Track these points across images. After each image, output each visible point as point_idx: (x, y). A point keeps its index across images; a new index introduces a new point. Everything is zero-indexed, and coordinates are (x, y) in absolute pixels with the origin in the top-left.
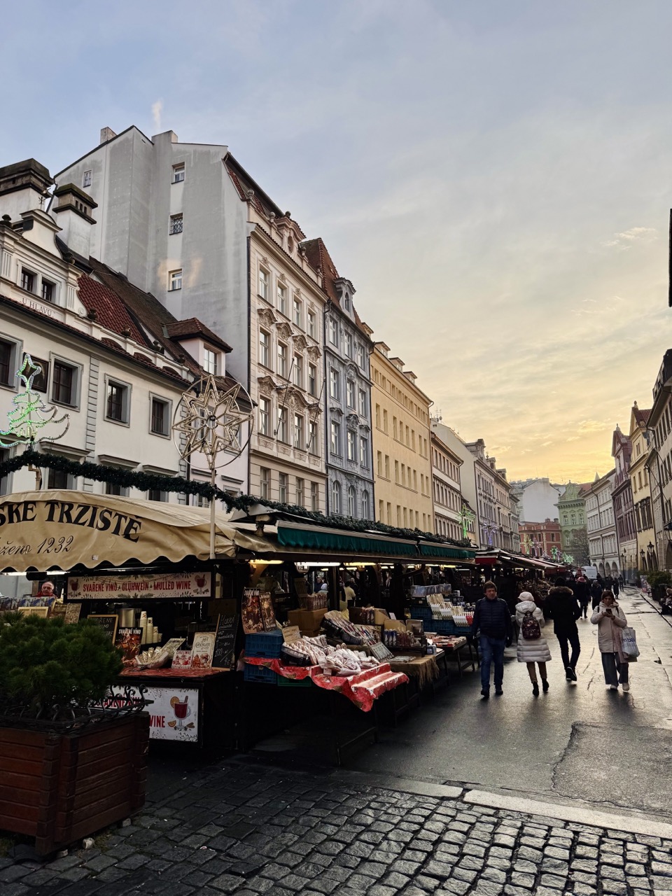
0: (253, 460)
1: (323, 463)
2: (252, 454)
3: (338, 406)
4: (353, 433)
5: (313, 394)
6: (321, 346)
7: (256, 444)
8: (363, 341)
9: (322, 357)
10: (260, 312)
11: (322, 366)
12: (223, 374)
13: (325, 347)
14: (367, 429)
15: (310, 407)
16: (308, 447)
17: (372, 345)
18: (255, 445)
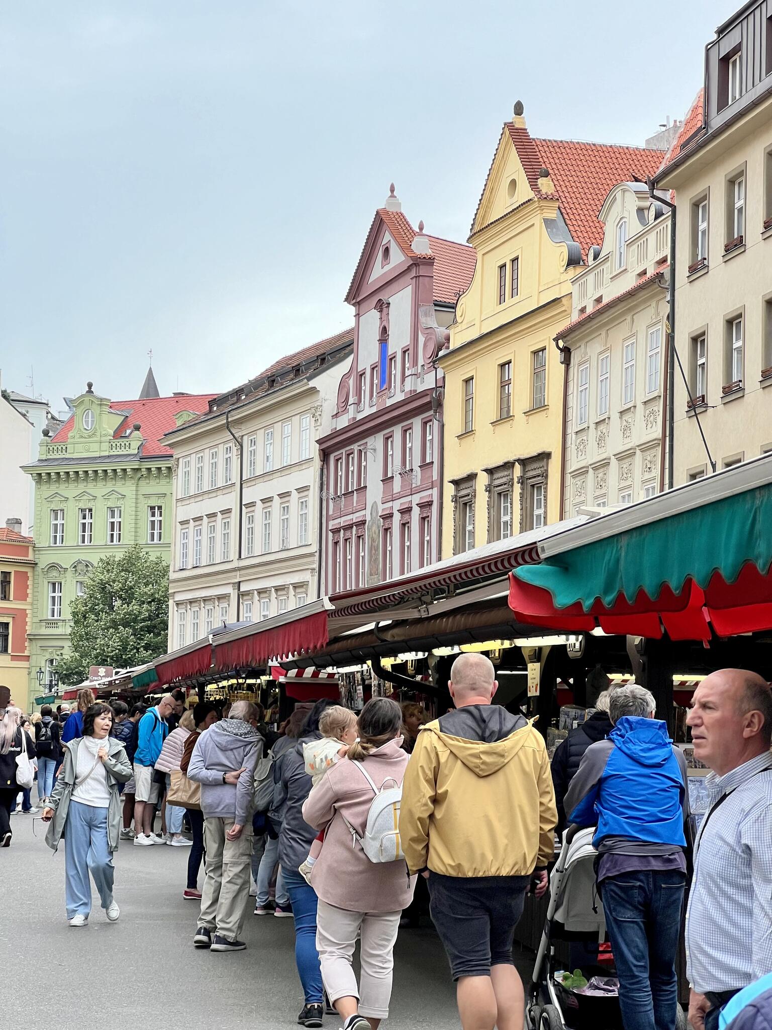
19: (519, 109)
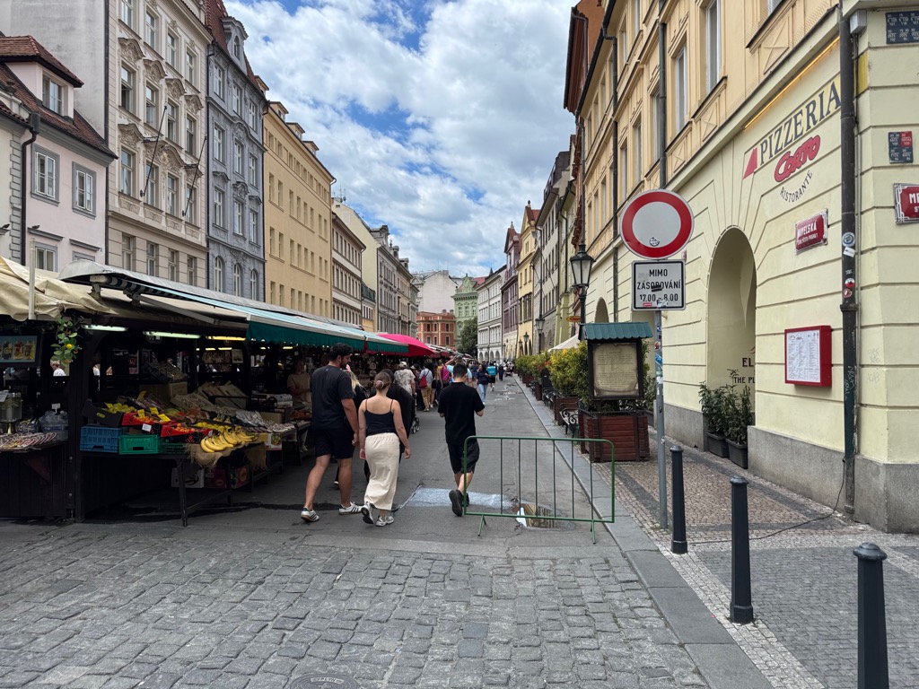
0: (111, 224)
1: (204, 236)
2: (112, 217)
3: (224, 170)
4: (242, 204)
5: (191, 152)
6: (203, 96)
7: (117, 205)
8: (255, 98)
9: (204, 110)
10: (122, 41)
11: (204, 120)
12: (71, 115)
13: (208, 97)
14: (259, 201)
15: (187, 167)
16: (184, 214)
17: (267, 104)
18: (115, 205)
19: (529, 202)
